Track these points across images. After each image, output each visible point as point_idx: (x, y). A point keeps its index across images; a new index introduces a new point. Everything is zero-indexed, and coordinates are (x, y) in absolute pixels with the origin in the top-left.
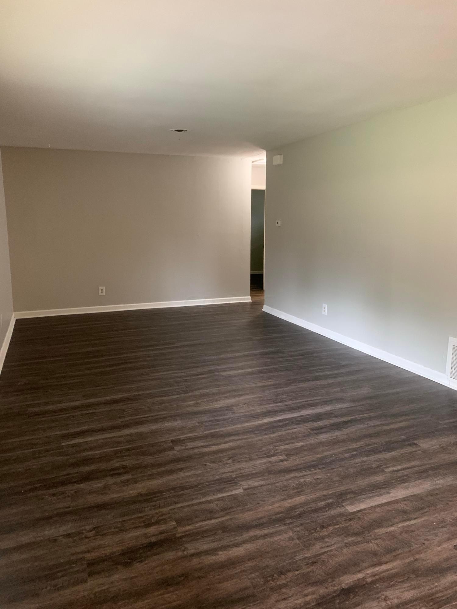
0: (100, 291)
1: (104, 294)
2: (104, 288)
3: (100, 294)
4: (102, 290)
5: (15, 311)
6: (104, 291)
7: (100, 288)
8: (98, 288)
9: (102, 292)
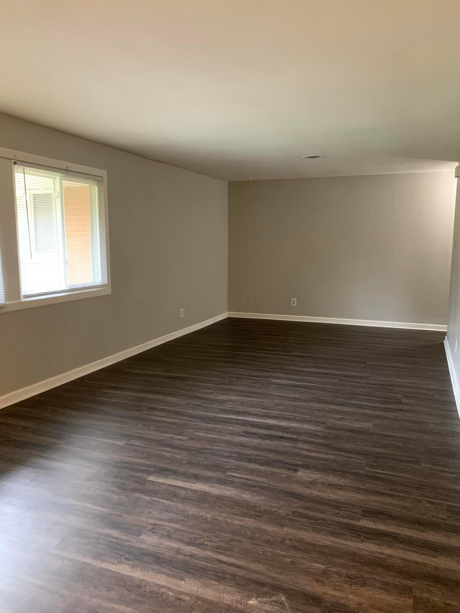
0: (292, 302)
1: (295, 305)
2: (295, 300)
3: (292, 305)
4: (294, 301)
5: (228, 311)
6: (296, 302)
7: (293, 299)
8: (291, 300)
9: (294, 304)
